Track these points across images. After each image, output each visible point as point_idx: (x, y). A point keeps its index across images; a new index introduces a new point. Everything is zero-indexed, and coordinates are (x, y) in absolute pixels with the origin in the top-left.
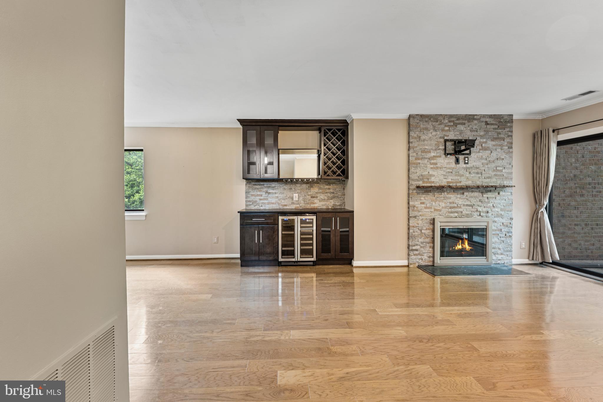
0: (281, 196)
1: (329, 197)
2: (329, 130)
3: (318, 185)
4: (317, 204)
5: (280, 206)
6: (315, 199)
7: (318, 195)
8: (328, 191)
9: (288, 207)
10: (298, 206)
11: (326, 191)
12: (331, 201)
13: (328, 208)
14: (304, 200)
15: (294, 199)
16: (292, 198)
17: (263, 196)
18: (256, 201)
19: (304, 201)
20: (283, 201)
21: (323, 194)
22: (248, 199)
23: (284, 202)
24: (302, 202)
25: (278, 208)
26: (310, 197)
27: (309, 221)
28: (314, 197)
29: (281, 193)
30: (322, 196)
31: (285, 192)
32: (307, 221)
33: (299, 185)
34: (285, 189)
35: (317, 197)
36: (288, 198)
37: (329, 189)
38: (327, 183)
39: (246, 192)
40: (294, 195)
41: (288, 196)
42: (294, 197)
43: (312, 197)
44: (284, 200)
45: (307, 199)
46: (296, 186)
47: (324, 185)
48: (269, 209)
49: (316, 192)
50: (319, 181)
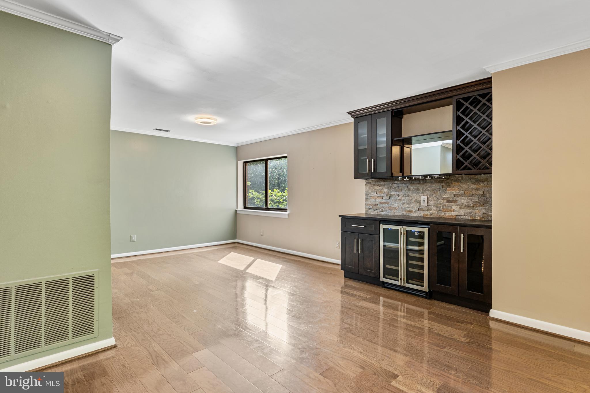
0: (406, 200)
1: (477, 202)
2: (466, 99)
3: (459, 183)
4: (456, 211)
5: (404, 212)
6: (453, 204)
7: (458, 199)
8: (474, 192)
9: (413, 214)
10: (428, 213)
11: (471, 193)
12: (479, 208)
13: (474, 219)
14: (436, 205)
15: (422, 204)
16: (419, 202)
17: (384, 198)
18: (376, 205)
19: (437, 207)
20: (407, 206)
21: (466, 197)
22: (368, 202)
23: (409, 207)
24: (433, 208)
25: (401, 214)
26: (445, 201)
27: (419, 234)
28: (452, 202)
29: (404, 195)
30: (464, 201)
31: (410, 193)
32: (416, 234)
33: (430, 184)
34: (410, 190)
35: (456, 202)
36: (413, 202)
37: (477, 189)
38: (473, 181)
39: (366, 194)
40: (422, 198)
41: (414, 199)
42: (422, 202)
43: (448, 202)
44: (409, 204)
45: (440, 204)
46: (426, 186)
47: (468, 184)
48: (390, 215)
49: (455, 193)
50: (460, 178)
